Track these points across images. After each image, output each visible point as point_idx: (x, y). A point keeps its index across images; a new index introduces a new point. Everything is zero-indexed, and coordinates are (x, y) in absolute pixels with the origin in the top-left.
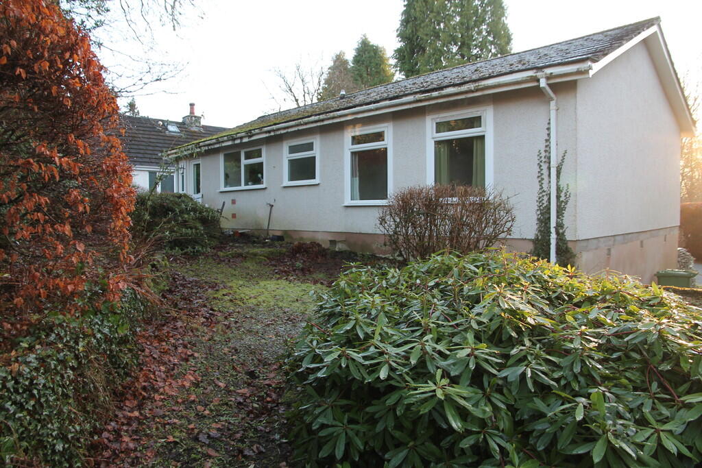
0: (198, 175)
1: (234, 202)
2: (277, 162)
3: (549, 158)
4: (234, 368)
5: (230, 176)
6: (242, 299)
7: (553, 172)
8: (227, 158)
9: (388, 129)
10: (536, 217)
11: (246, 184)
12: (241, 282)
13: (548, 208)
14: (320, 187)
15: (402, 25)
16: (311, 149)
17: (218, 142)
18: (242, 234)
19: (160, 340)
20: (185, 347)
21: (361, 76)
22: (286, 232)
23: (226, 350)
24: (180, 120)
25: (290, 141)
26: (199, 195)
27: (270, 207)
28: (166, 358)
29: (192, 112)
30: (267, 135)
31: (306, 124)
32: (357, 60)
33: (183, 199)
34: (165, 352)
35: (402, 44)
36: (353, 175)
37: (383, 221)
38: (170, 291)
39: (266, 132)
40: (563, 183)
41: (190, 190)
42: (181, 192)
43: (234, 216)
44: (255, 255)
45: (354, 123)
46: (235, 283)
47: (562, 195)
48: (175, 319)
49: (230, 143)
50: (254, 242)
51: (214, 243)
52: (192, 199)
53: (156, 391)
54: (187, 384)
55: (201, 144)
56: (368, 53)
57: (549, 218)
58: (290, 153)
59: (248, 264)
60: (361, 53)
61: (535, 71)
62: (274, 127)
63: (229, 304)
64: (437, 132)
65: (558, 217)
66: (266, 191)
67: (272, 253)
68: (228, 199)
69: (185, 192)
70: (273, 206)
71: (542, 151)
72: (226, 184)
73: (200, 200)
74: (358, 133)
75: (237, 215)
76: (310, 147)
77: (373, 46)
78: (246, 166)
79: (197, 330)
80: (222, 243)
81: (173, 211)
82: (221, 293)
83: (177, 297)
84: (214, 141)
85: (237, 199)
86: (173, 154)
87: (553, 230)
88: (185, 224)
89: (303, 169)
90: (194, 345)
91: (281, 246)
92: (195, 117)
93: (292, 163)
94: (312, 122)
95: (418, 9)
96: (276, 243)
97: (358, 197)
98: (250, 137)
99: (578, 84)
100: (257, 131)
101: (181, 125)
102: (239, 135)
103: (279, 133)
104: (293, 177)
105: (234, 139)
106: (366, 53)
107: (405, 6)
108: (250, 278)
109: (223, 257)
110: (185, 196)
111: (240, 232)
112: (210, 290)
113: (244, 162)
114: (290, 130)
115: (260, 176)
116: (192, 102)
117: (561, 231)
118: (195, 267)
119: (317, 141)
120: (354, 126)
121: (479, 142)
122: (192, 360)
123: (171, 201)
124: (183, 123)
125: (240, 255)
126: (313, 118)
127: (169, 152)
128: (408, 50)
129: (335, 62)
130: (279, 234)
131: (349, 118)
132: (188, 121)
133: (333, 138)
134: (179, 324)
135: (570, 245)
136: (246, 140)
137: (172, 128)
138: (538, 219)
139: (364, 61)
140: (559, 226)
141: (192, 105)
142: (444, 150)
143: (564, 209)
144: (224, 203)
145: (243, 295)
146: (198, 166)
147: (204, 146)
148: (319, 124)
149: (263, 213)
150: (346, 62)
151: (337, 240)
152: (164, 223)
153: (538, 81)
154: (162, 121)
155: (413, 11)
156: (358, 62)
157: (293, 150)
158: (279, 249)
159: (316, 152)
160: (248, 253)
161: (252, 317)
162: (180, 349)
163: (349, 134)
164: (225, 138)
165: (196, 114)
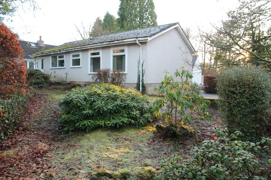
0: (43, 63)
1: (55, 72)
2: (68, 60)
3: (140, 62)
4: (51, 111)
5: (54, 63)
6: (54, 98)
7: (141, 65)
8: (52, 57)
9: (101, 51)
10: (137, 78)
11: (59, 67)
12: (55, 95)
13: (140, 75)
14: (82, 68)
15: (119, 10)
16: (79, 56)
17: (49, 53)
18: (57, 83)
19: (33, 105)
20: (39, 106)
21: (106, 26)
22: (71, 82)
23: (49, 108)
24: (36, 42)
25: (72, 53)
26: (43, 70)
27: (66, 74)
28: (34, 108)
29: (40, 39)
30: (65, 51)
31: (77, 49)
32: (105, 20)
33: (38, 71)
34: (34, 107)
35: (119, 17)
36: (91, 65)
37: (93, 78)
38: (34, 96)
40: (143, 69)
41: (40, 68)
42: (37, 69)
43: (55, 77)
44: (60, 88)
45: (91, 49)
46: (53, 95)
47: (143, 71)
48: (36, 101)
49: (53, 53)
50: (61, 85)
51: (48, 84)
52: (40, 71)
53: (33, 113)
54: (39, 113)
55: (44, 53)
56: (109, 18)
57: (140, 78)
58: (73, 57)
59: (58, 91)
60: (106, 18)
61: (136, 38)
62: (67, 49)
63: (51, 99)
64: (113, 53)
65: (142, 78)
66: (65, 69)
67: (66, 88)
68: (53, 71)
69: (38, 69)
70: (67, 74)
71: (139, 60)
72: (52, 66)
73: (43, 72)
74: (92, 52)
75: (56, 77)
76: (78, 56)
77: (111, 15)
78: (59, 61)
79: (42, 103)
80: (50, 85)
81: (35, 75)
82: (49, 97)
83: (37, 97)
84: (48, 52)
85: (56, 71)
86: (34, 55)
87: (141, 81)
88: (38, 78)
89: (77, 62)
90: (41, 106)
91: (69, 86)
92: (42, 41)
93: (73, 60)
94: (79, 48)
95: (124, 5)
96: (68, 85)
97: (92, 71)
98: (60, 51)
99: (147, 42)
100: (62, 50)
101: (36, 44)
102: (56, 51)
103: (69, 51)
104: (73, 65)
105: (55, 52)
106: (108, 18)
107: (120, 3)
108: (58, 94)
109: (50, 88)
110: (38, 70)
111: (57, 82)
112: (46, 96)
113: (58, 59)
114: (72, 50)
115: (63, 64)
116: (40, 36)
117: (143, 81)
118: (41, 91)
119: (81, 54)
120: (91, 50)
121: (124, 56)
122: (40, 108)
123: (34, 72)
124: (37, 43)
125: (55, 88)
126: (79, 47)
127: (32, 55)
128: (121, 19)
129: (96, 20)
130: (69, 82)
131: (89, 48)
132: (39, 43)
133: (85, 53)
134: (37, 102)
135: (145, 85)
136: (58, 52)
137: (33, 45)
138: (138, 78)
139: (107, 21)
140: (142, 80)
141: (40, 37)
142: (115, 58)
143: (144, 75)
144: (51, 72)
145: (55, 97)
146: (43, 60)
147: (45, 53)
148: (81, 49)
149: (64, 76)
150: (101, 21)
151: (86, 84)
152: (32, 78)
153: (136, 41)
154: (29, 42)
155: (122, 5)
156: (105, 21)
157: (74, 56)
158: (68, 86)
159: (80, 57)
160: (58, 87)
161: (57, 102)
162: (38, 106)
163: (90, 52)
164: (52, 51)
165: (42, 40)
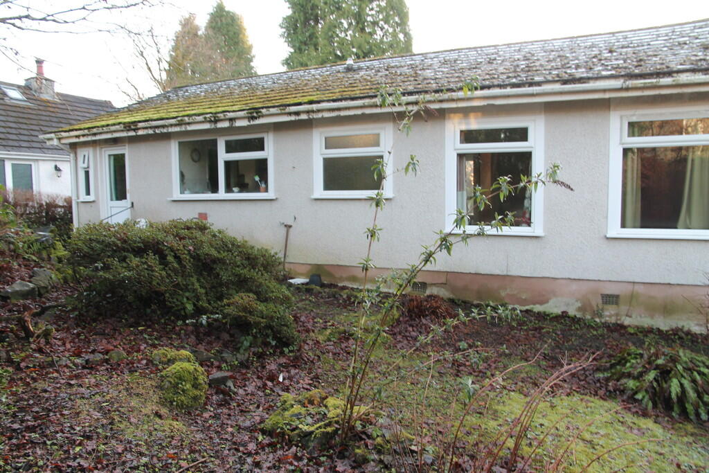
1: (203, 216)
2: (299, 160)
9: (535, 124)
11: (229, 189)
14: (391, 202)
16: (376, 144)
22: (319, 266)
24: (23, 83)
25: (328, 130)
26: (125, 203)
27: (284, 230)
29: (40, 72)
36: (458, 188)
39: (290, 114)
49: (207, 126)
55: (141, 125)
58: (326, 147)
60: (217, 19)
62: (308, 107)
64: (630, 136)
66: (276, 204)
70: (290, 226)
72: (183, 189)
74: (473, 127)
76: (371, 140)
78: (227, 163)
84: (173, 121)
85: (210, 214)
92: (46, 80)
93: (329, 164)
98: (253, 118)
100: (272, 110)
101: (26, 89)
102: (232, 115)
105: (216, 121)
106: (223, 19)
113: (225, 156)
115: (260, 179)
116: (38, 58)
119: (389, 133)
124: (28, 87)
132: (34, 85)
136: (241, 123)
137: (15, 94)
141: (39, 62)
146: (120, 157)
147: (147, 128)
159: (386, 149)
163: (454, 128)
164: (200, 118)
165: (46, 76)
